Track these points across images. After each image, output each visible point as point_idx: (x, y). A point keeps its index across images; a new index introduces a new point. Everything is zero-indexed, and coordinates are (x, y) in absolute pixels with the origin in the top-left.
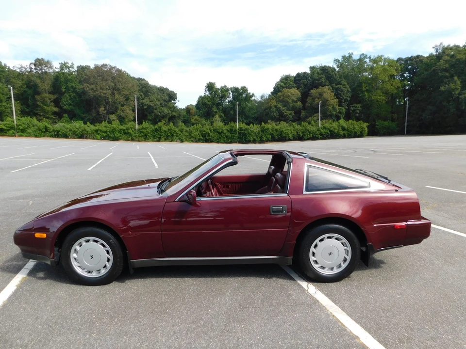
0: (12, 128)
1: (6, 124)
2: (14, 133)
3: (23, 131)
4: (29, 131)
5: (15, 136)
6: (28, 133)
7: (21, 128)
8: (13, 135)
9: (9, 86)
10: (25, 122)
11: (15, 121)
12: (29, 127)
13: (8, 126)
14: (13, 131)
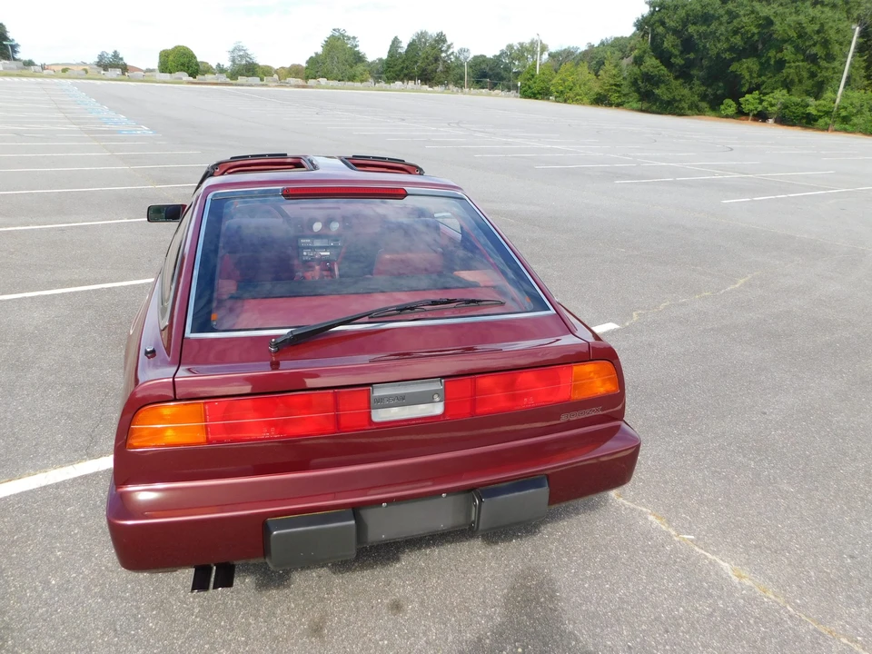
0: (828, 113)
1: (820, 105)
2: (826, 124)
3: (845, 120)
4: (855, 120)
5: (827, 130)
6: (854, 125)
7: (844, 113)
8: (825, 129)
9: (853, 27)
10: (855, 101)
11: (838, 101)
12: (860, 112)
13: (820, 108)
14: (826, 119)
